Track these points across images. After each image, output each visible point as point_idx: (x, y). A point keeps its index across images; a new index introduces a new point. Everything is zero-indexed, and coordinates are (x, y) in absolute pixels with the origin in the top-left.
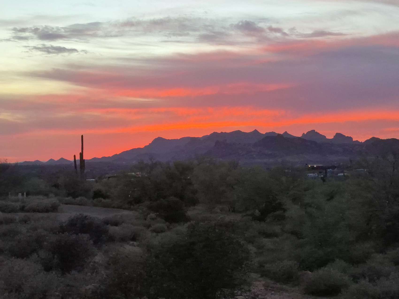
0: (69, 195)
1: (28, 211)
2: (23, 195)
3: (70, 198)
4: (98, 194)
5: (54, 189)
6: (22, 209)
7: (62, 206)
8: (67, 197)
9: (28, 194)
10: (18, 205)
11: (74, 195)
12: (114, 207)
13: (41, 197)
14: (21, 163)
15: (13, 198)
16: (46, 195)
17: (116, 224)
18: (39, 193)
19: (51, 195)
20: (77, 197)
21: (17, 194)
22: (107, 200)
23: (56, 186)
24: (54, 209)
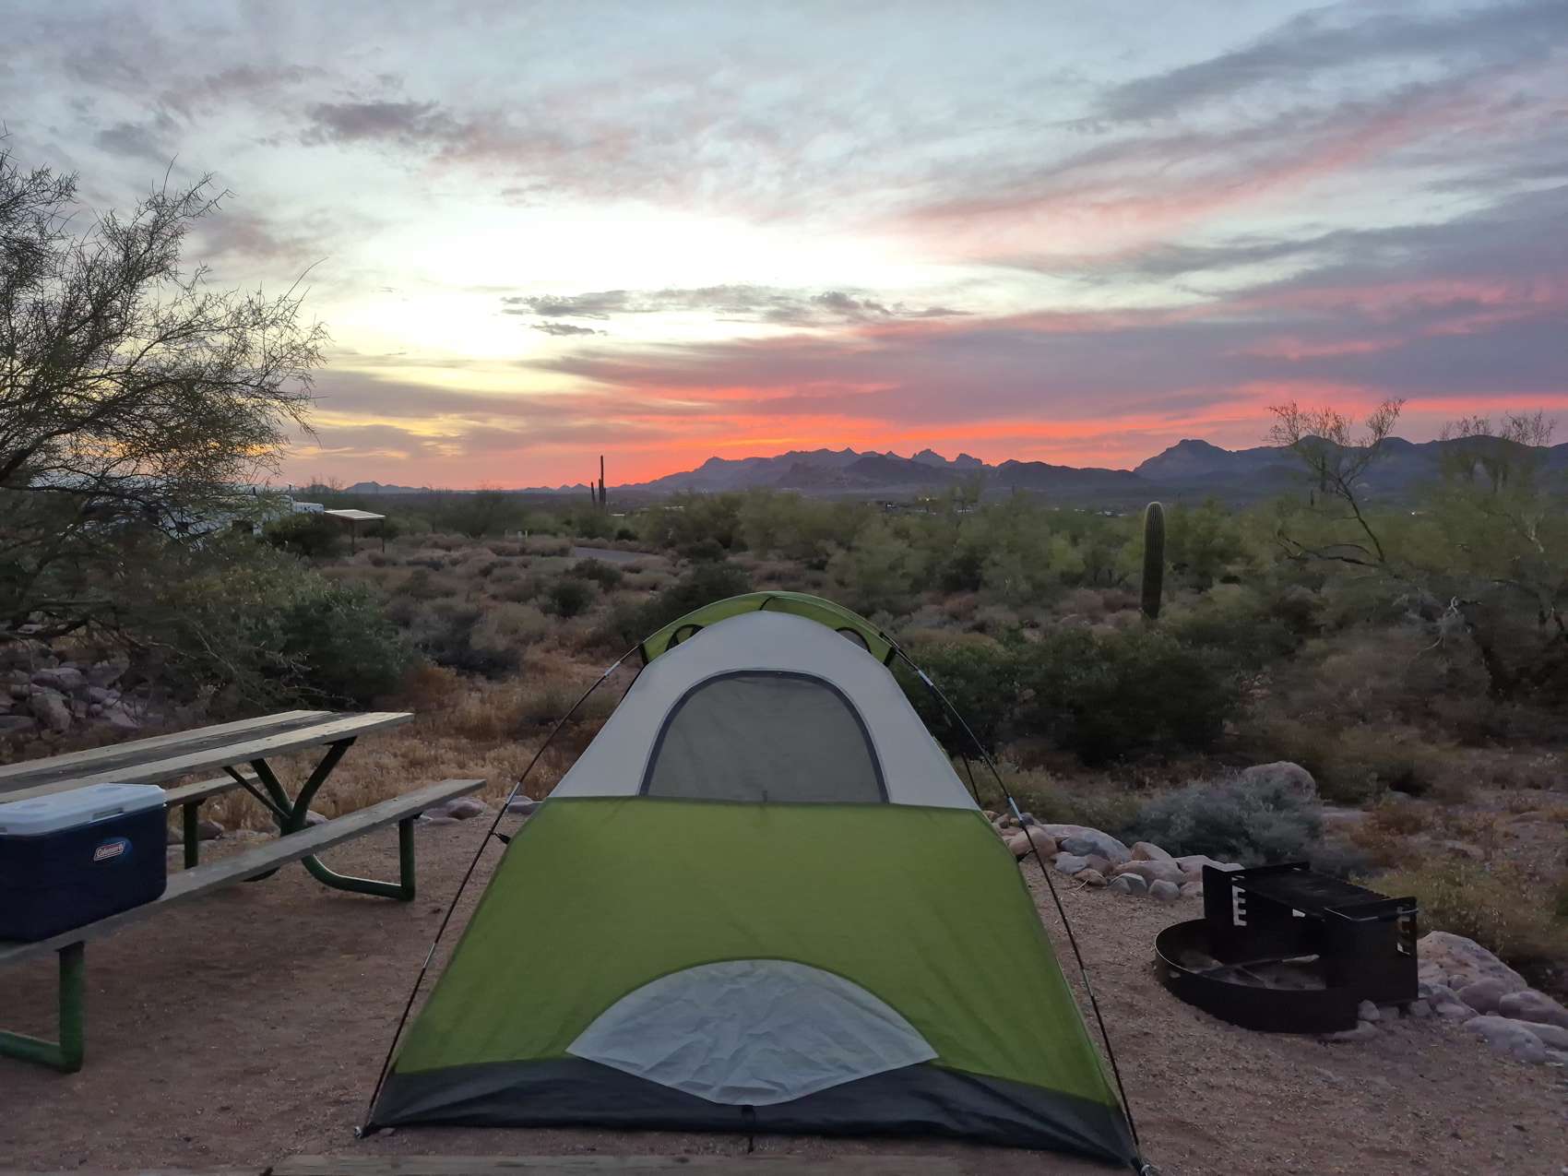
0: (583, 534)
1: (530, 554)
2: (524, 533)
3: (584, 540)
4: (624, 535)
5: (565, 527)
6: (523, 552)
7: (574, 549)
8: (582, 537)
9: (530, 533)
10: (517, 546)
11: (591, 535)
12: (641, 552)
13: (547, 537)
14: (522, 490)
15: (512, 537)
16: (555, 535)
17: (637, 571)
18: (545, 532)
19: (560, 534)
20: (596, 537)
21: (516, 532)
22: (632, 543)
23: (568, 523)
24: (563, 552)
